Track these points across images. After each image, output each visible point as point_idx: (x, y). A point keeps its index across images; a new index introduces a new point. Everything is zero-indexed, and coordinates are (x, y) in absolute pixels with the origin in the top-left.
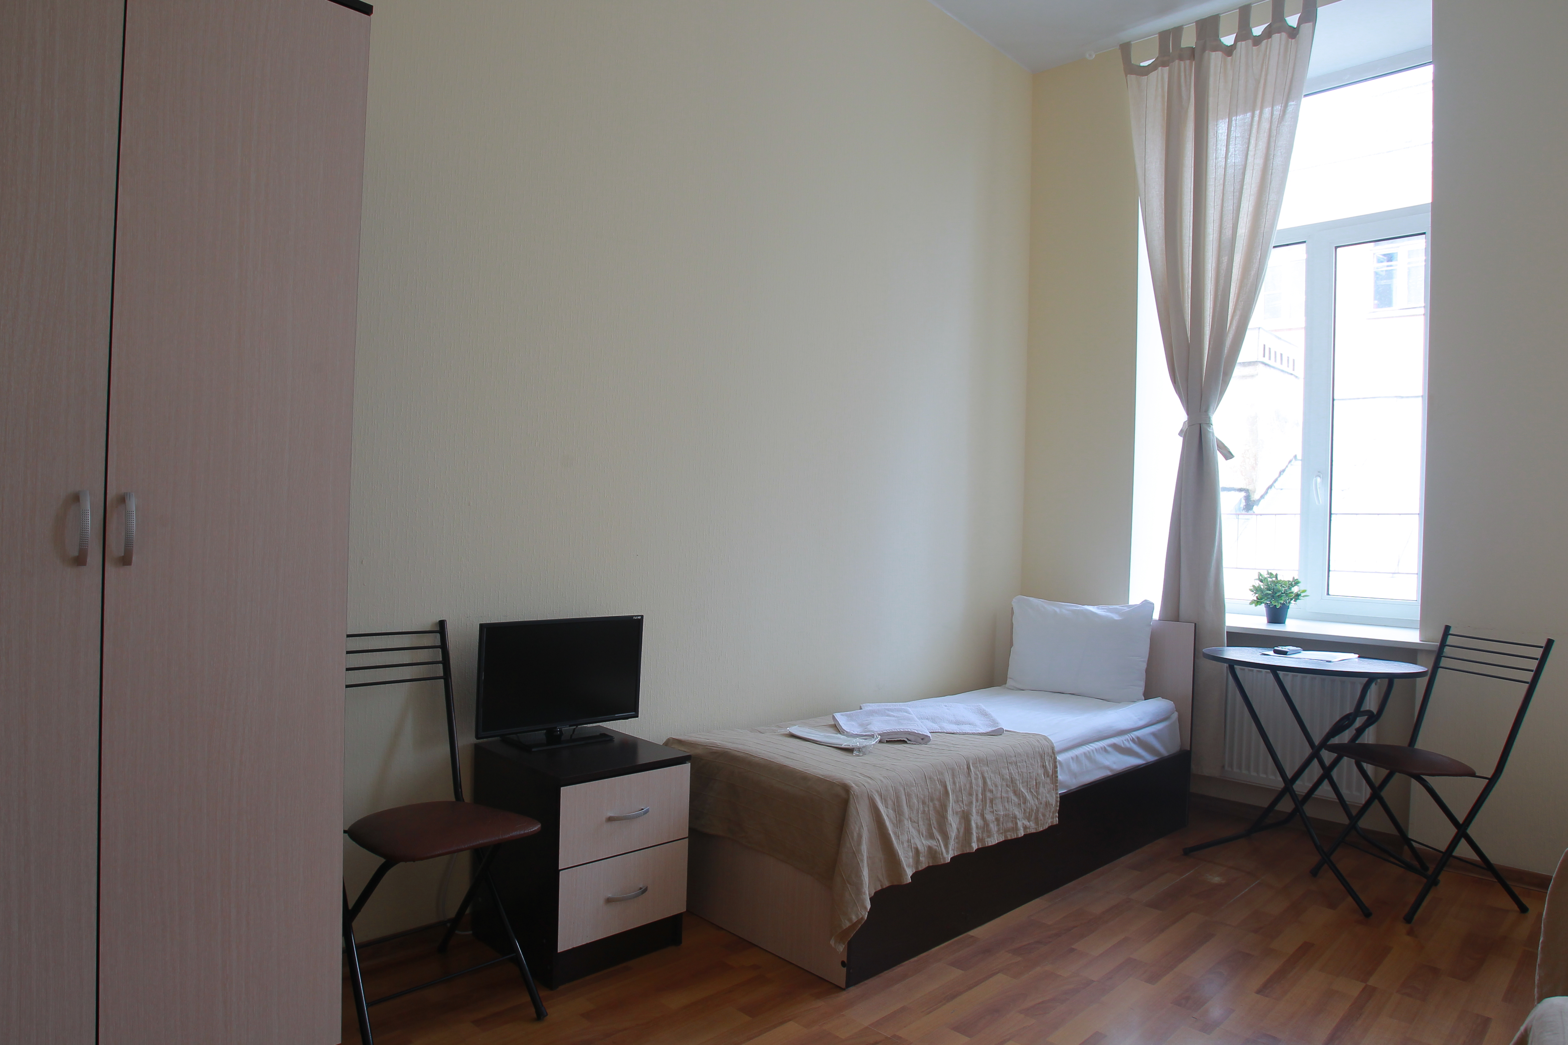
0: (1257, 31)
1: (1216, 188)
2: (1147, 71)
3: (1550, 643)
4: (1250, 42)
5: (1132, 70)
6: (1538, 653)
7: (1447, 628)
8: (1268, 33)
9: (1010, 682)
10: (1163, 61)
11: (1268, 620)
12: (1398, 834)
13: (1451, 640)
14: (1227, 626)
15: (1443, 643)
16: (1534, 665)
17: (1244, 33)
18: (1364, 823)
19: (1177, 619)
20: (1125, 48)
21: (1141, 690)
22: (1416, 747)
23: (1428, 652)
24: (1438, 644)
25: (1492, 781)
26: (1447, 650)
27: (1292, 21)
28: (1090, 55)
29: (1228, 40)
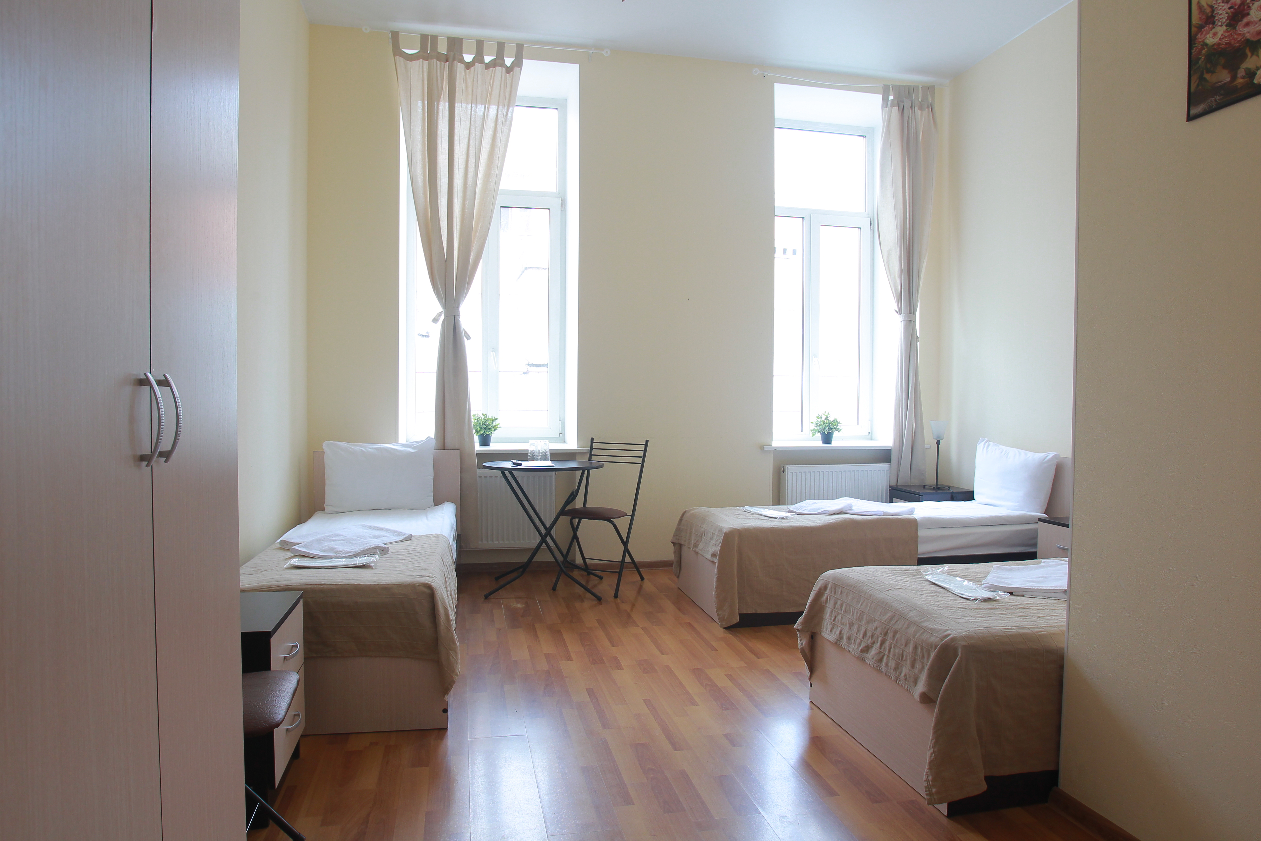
0: (487, 59)
1: (460, 156)
2: (411, 58)
3: (647, 441)
4: (483, 66)
5: (397, 52)
6: (642, 448)
7: (592, 439)
8: (493, 64)
9: (328, 509)
10: (423, 55)
11: (480, 444)
12: (554, 560)
13: (595, 446)
14: (476, 450)
15: (592, 449)
16: (641, 454)
17: (479, 58)
18: (538, 558)
19: (444, 448)
20: (395, 35)
21: (431, 499)
22: (587, 506)
23: (583, 454)
24: (589, 448)
25: (632, 516)
26: (594, 452)
27: (508, 61)
28: (366, 29)
29: (468, 58)
